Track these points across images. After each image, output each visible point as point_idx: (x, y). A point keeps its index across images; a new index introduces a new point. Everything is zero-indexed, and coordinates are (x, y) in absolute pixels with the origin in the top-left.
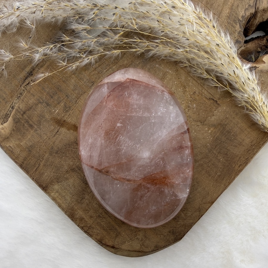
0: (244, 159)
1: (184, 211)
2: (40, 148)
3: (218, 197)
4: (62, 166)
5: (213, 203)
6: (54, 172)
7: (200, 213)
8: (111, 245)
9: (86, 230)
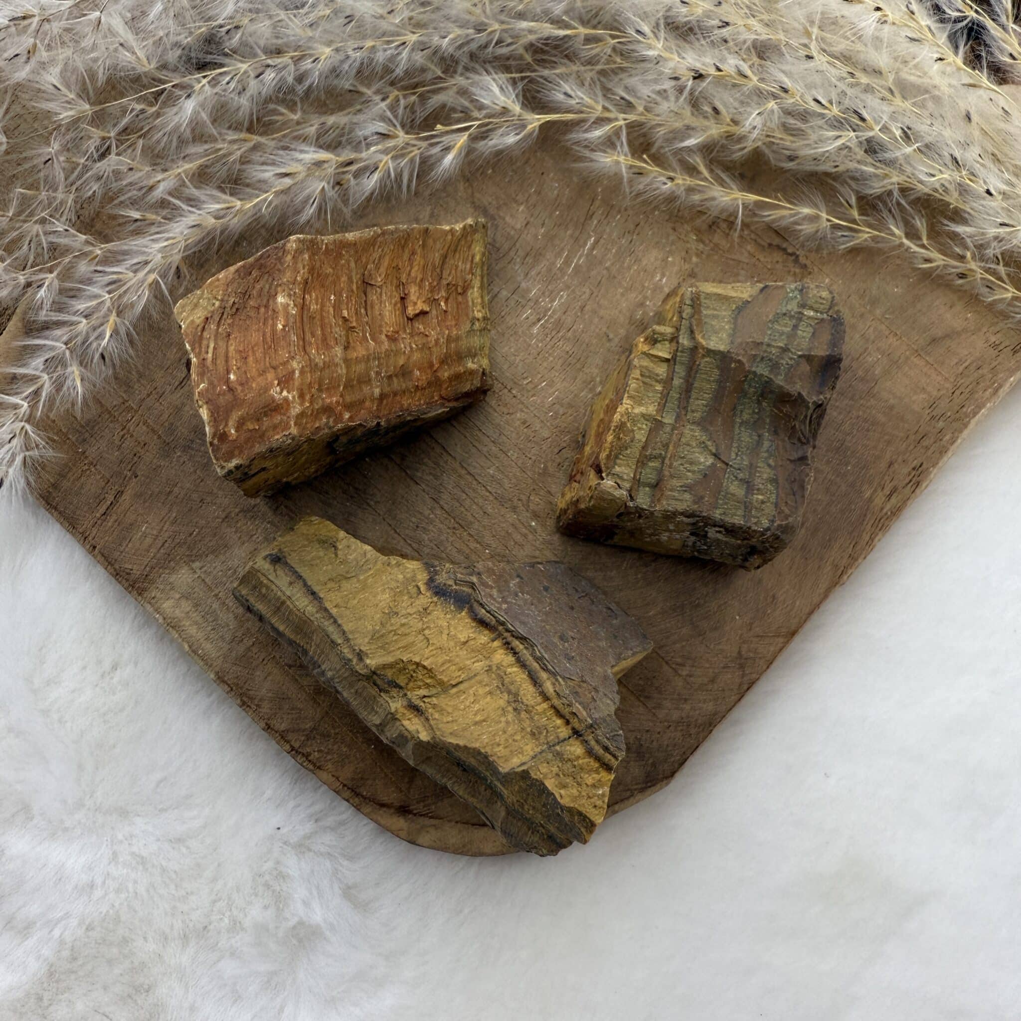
0: (906, 470)
1: (683, 665)
2: (125, 431)
3: (811, 613)
4: (209, 499)
5: (793, 634)
6: (174, 523)
7: (743, 676)
8: (397, 804)
9: (296, 745)
